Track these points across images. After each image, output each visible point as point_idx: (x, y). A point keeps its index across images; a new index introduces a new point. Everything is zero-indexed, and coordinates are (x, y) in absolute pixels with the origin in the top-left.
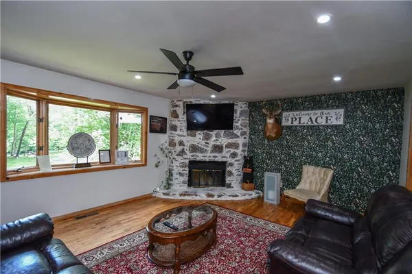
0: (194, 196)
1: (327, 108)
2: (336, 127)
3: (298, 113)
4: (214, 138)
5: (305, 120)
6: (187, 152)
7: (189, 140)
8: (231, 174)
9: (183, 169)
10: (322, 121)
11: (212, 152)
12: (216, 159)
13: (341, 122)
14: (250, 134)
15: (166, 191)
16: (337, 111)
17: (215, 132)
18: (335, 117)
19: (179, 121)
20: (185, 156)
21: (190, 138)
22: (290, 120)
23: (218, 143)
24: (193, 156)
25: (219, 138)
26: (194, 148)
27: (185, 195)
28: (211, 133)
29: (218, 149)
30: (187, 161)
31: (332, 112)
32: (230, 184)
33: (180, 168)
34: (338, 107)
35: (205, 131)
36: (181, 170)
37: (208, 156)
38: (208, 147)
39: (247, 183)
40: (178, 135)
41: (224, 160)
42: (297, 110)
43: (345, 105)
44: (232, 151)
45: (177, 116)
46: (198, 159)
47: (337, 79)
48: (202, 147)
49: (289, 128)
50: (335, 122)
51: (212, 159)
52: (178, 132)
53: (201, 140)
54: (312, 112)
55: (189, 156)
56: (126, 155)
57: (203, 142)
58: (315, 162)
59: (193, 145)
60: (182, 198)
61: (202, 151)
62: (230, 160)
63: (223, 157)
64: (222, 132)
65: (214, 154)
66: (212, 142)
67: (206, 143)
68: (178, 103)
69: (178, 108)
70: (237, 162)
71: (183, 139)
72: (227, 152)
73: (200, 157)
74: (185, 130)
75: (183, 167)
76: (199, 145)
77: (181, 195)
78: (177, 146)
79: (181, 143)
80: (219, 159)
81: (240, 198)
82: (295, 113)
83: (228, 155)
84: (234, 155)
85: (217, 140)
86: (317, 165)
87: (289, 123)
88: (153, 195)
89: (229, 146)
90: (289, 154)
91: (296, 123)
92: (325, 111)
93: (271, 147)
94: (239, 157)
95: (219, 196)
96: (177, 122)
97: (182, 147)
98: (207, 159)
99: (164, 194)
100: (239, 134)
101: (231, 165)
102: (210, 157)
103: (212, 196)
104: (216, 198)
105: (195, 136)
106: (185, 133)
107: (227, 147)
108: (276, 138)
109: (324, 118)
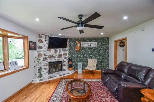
0: (54, 78)
1: (93, 42)
2: (95, 47)
3: (86, 43)
4: (58, 52)
5: (87, 45)
6: (48, 58)
7: (48, 53)
8: (65, 65)
9: (46, 66)
10: (92, 46)
11: (58, 57)
12: (60, 60)
13: (96, 46)
14: (70, 50)
15: (40, 79)
16: (96, 43)
17: (59, 49)
18: (95, 44)
19: (43, 44)
20: (47, 61)
21: (49, 52)
22: (83, 45)
23: (60, 54)
24: (50, 60)
25: (60, 51)
26: (51, 57)
27: (51, 78)
28: (57, 50)
29: (60, 56)
30: (48, 62)
31: (94, 43)
32: (65, 69)
33: (44, 66)
34: (96, 42)
35: (55, 49)
36: (45, 67)
37: (56, 59)
38: (56, 55)
39: (71, 68)
40: (43, 51)
41: (62, 60)
42: (85, 42)
43: (97, 41)
44: (65, 56)
45: (42, 42)
46: (53, 61)
47: (102, 34)
48: (54, 56)
49: (83, 47)
50: (95, 46)
51: (58, 60)
52: (43, 49)
53: (53, 53)
54: (89, 43)
55: (49, 60)
56: (16, 64)
57: (54, 54)
58: (91, 58)
59: (50, 55)
60: (50, 79)
61: (54, 57)
62: (64, 60)
63: (62, 59)
64: (61, 49)
65: (58, 58)
66: (58, 53)
67: (56, 54)
68: (42, 36)
69: (42, 38)
70: (67, 61)
71: (45, 52)
72: (63, 57)
73: (53, 60)
74: (46, 49)
75: (46, 65)
76: (53, 55)
77: (49, 79)
78: (43, 56)
79: (45, 55)
80: (61, 60)
81: (71, 74)
82: (85, 43)
83: (64, 58)
84: (66, 58)
85: (60, 52)
86: (91, 59)
87: (83, 46)
88: (33, 82)
89: (64, 54)
90: (83, 56)
91: (85, 46)
92: (93, 43)
93: (77, 54)
94: (67, 59)
95: (64, 75)
96: (42, 44)
97: (45, 56)
98: (56, 61)
99: (40, 80)
100: (67, 50)
101: (65, 62)
102: (57, 60)
103: (61, 75)
104: (63, 76)
105: (51, 51)
106: (46, 50)
107: (63, 55)
108: (79, 51)
109: (93, 45)
